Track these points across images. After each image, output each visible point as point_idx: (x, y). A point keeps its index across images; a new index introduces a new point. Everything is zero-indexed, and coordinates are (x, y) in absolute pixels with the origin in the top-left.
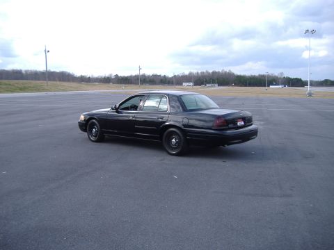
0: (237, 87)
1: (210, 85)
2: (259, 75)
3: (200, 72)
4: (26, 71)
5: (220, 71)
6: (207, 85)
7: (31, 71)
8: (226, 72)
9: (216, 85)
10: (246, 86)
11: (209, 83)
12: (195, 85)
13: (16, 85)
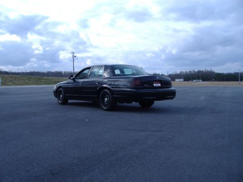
0: (216, 82)
1: (196, 81)
2: (235, 73)
3: (188, 71)
4: (65, 72)
5: (204, 70)
6: (194, 81)
7: (68, 73)
8: (208, 71)
9: (201, 81)
10: (224, 81)
11: (195, 79)
12: (184, 81)
13: (52, 80)
